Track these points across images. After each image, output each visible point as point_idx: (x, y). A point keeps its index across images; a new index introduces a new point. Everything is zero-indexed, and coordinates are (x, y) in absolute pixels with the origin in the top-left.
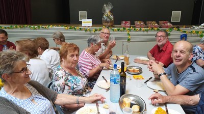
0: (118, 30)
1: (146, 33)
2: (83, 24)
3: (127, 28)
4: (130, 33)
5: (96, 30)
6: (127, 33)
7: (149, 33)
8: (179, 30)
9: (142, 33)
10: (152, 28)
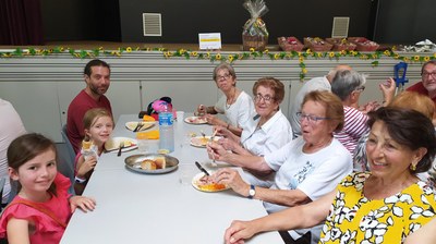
0: (282, 57)
1: (334, 61)
2: (201, 43)
3: (300, 53)
4: (305, 62)
5: (236, 58)
6: (298, 62)
7: (340, 61)
8: (392, 54)
9: (328, 61)
10: (348, 52)
